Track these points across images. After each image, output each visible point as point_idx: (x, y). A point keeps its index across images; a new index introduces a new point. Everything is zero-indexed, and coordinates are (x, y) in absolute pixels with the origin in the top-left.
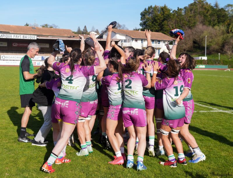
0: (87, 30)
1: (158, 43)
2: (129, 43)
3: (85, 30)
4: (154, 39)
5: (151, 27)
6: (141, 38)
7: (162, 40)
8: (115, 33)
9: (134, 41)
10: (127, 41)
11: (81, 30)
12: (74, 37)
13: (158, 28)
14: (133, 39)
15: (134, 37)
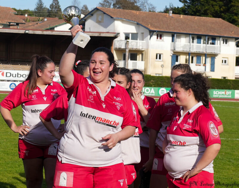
0: (59, 6)
1: (210, 41)
2: (144, 41)
3: (56, 8)
4: (200, 33)
5: (203, 5)
6: (171, 31)
7: (220, 37)
8: (112, 17)
9: (154, 37)
10: (139, 35)
11: (44, 6)
12: (17, 24)
13: (220, 7)
14: (151, 33)
15: (156, 27)
